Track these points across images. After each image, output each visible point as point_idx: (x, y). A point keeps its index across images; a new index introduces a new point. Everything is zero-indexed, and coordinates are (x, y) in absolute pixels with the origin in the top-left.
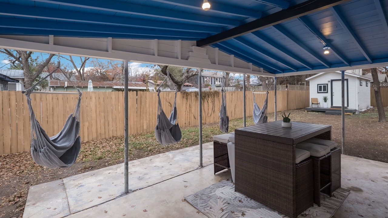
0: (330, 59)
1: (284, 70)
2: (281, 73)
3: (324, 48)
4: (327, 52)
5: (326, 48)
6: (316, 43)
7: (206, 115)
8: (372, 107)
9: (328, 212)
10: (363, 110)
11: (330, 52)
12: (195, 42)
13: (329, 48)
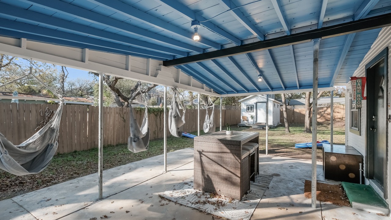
0: (261, 86)
1: (228, 92)
2: (226, 94)
3: (259, 77)
4: (260, 80)
5: (260, 77)
6: (253, 72)
7: (158, 131)
8: (281, 123)
9: (262, 189)
10: (276, 126)
11: (262, 80)
12: (162, 62)
13: (262, 77)
